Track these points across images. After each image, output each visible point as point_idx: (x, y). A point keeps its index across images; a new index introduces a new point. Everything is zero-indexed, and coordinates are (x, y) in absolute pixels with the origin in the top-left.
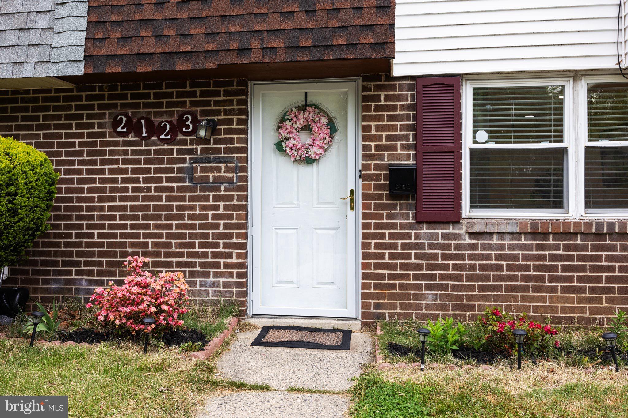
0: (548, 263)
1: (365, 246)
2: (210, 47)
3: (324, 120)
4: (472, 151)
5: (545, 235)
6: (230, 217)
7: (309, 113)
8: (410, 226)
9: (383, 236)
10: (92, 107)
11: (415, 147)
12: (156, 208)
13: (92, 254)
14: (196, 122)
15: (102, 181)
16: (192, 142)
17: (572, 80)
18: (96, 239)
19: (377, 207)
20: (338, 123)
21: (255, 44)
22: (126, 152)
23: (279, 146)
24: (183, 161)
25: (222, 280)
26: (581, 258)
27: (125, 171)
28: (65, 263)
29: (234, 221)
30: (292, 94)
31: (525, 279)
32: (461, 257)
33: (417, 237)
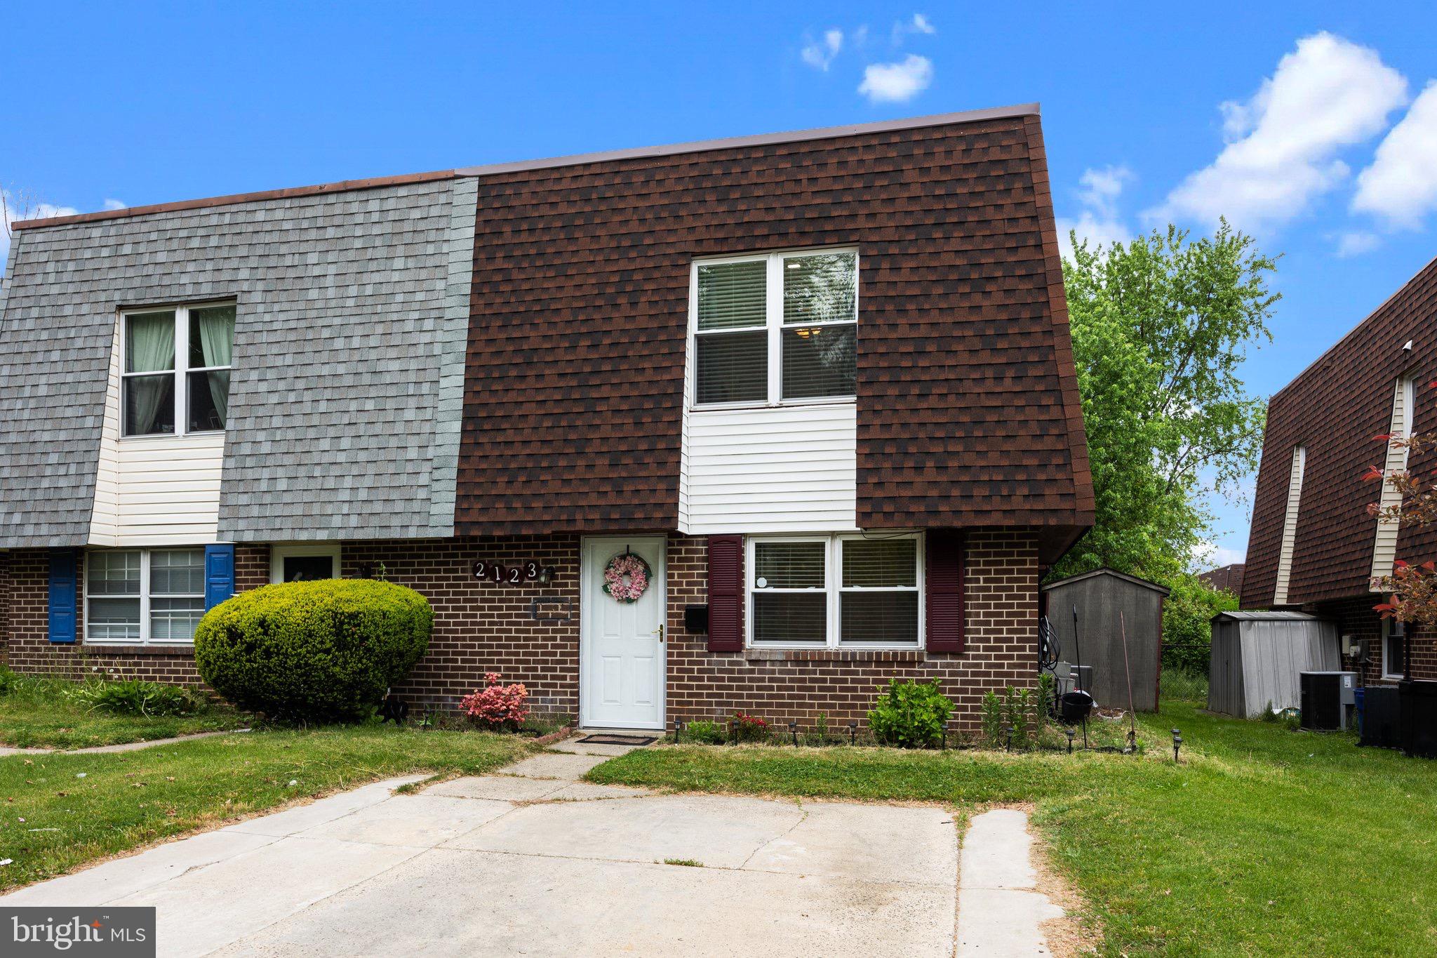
0: (808, 684)
1: (670, 670)
2: (546, 517)
3: (641, 568)
4: (755, 595)
5: (805, 662)
6: (565, 646)
7: (628, 562)
8: (703, 655)
10: (456, 556)
11: (708, 591)
12: (507, 639)
13: (456, 676)
14: (538, 569)
15: (465, 616)
16: (536, 585)
17: (830, 538)
18: (459, 664)
19: (679, 639)
20: (652, 568)
21: (579, 516)
22: (483, 593)
23: (605, 589)
24: (528, 600)
25: (559, 697)
26: (833, 681)
27: (483, 608)
28: (435, 684)
29: (569, 650)
30: (617, 545)
31: (790, 697)
32: (743, 680)
33: (709, 663)
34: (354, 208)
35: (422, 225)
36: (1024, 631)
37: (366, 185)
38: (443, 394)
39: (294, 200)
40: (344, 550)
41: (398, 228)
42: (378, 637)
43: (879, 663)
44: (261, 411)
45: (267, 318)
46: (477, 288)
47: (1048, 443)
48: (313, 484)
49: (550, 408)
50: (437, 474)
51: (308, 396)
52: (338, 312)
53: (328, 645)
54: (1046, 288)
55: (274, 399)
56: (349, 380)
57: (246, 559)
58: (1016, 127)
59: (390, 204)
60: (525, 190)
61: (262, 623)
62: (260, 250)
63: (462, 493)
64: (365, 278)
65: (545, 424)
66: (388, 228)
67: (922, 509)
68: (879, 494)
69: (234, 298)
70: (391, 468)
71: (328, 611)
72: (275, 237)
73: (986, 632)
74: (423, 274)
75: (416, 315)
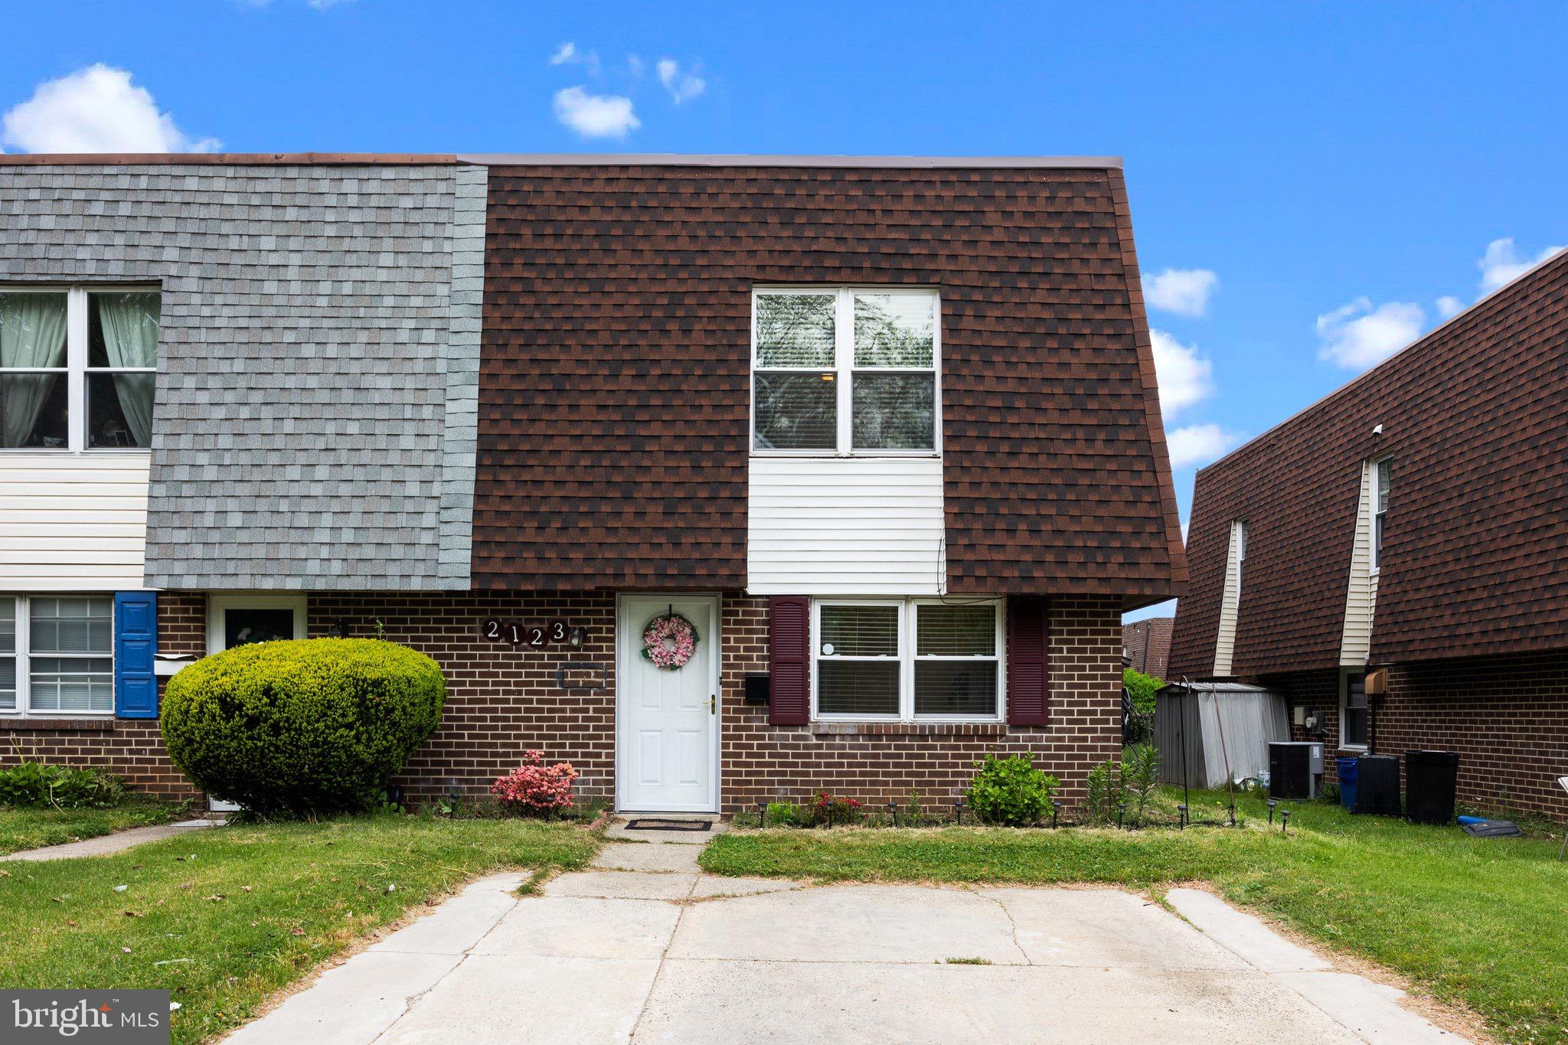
0: (882, 760)
1: (725, 746)
2: (587, 570)
3: (688, 631)
4: (820, 663)
5: (879, 737)
6: (600, 719)
7: (674, 624)
8: (764, 729)
9: (740, 737)
10: (462, 612)
11: (769, 658)
12: (527, 710)
13: (462, 754)
14: (566, 630)
15: (472, 684)
16: (563, 648)
17: (904, 602)
18: (466, 740)
19: (736, 711)
20: (701, 632)
21: (628, 570)
22: (496, 657)
23: (645, 654)
24: (554, 666)
25: (591, 778)
26: (908, 756)
27: (496, 675)
28: (434, 763)
29: (604, 723)
30: (658, 605)
31: (862, 774)
32: (809, 756)
33: (771, 738)
34: (324, 186)
35: (415, 217)
36: (1107, 704)
37: (339, 161)
38: (450, 420)
39: (238, 168)
40: (310, 602)
41: (384, 216)
42: (404, 709)
43: (958, 737)
44: (201, 428)
45: (206, 311)
46: (491, 298)
47: (1141, 510)
48: (277, 521)
49: (588, 444)
50: (446, 515)
51: (266, 412)
52: (306, 312)
53: (352, 719)
54: (1134, 350)
55: (220, 413)
56: (325, 397)
57: (174, 611)
58: (1102, 180)
59: (372, 187)
60: (547, 188)
61: (268, 691)
62: (192, 227)
63: (480, 538)
64: (342, 273)
65: (583, 463)
66: (370, 216)
67: (1016, 574)
68: (970, 556)
69: (159, 283)
70: (385, 506)
71: (346, 677)
72: (215, 212)
73: (1070, 704)
74: (419, 275)
75: (412, 324)
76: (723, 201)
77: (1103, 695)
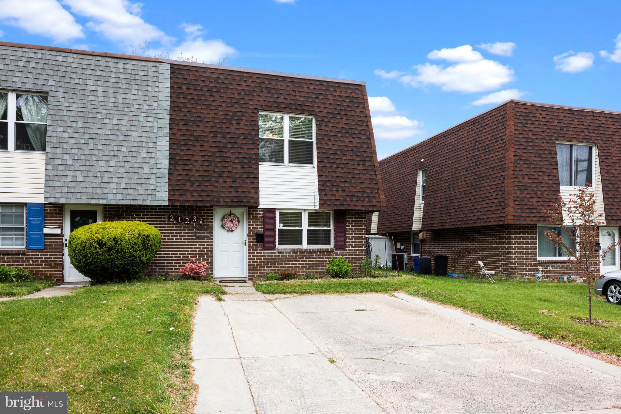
0: (298, 260)
1: (249, 256)
2: (208, 199)
3: (237, 219)
4: (278, 229)
5: (297, 252)
6: (208, 248)
7: (232, 216)
8: (262, 250)
9: (254, 253)
10: (161, 212)
11: (263, 228)
12: (183, 245)
13: (161, 260)
14: (197, 218)
16: (196, 225)
17: (304, 211)
18: (162, 255)
19: (253, 245)
20: (240, 220)
21: (221, 200)
22: (173, 227)
23: (223, 227)
24: (193, 230)
26: (306, 258)
27: (173, 233)
30: (227, 211)
31: (292, 264)
32: (276, 259)
33: (264, 253)
34: (111, 64)
35: (144, 78)
36: (362, 242)
37: (116, 56)
38: (159, 148)
39: (78, 55)
40: (104, 208)
41: (133, 77)
42: (155, 245)
43: (320, 252)
44: (65, 146)
45: (66, 104)
46: (172, 108)
47: (372, 186)
48: (96, 180)
49: (207, 158)
50: (158, 180)
51: (91, 142)
52: (105, 108)
53: (141, 248)
54: (370, 139)
55: (73, 141)
56: (113, 137)
57: (50, 210)
58: (360, 88)
59: (129, 66)
60: (191, 73)
61: (114, 239)
62: (60, 74)
63: (170, 188)
64: (118, 95)
65: (205, 164)
66: (128, 76)
67: (339, 203)
68: (326, 198)
69: (47, 93)
70: (136, 176)
71: (139, 234)
72: (69, 69)
73: (352, 242)
74: (147, 98)
75: (144, 114)
76: (249, 83)
77: (361, 239)
